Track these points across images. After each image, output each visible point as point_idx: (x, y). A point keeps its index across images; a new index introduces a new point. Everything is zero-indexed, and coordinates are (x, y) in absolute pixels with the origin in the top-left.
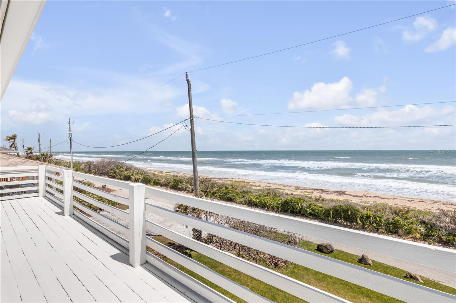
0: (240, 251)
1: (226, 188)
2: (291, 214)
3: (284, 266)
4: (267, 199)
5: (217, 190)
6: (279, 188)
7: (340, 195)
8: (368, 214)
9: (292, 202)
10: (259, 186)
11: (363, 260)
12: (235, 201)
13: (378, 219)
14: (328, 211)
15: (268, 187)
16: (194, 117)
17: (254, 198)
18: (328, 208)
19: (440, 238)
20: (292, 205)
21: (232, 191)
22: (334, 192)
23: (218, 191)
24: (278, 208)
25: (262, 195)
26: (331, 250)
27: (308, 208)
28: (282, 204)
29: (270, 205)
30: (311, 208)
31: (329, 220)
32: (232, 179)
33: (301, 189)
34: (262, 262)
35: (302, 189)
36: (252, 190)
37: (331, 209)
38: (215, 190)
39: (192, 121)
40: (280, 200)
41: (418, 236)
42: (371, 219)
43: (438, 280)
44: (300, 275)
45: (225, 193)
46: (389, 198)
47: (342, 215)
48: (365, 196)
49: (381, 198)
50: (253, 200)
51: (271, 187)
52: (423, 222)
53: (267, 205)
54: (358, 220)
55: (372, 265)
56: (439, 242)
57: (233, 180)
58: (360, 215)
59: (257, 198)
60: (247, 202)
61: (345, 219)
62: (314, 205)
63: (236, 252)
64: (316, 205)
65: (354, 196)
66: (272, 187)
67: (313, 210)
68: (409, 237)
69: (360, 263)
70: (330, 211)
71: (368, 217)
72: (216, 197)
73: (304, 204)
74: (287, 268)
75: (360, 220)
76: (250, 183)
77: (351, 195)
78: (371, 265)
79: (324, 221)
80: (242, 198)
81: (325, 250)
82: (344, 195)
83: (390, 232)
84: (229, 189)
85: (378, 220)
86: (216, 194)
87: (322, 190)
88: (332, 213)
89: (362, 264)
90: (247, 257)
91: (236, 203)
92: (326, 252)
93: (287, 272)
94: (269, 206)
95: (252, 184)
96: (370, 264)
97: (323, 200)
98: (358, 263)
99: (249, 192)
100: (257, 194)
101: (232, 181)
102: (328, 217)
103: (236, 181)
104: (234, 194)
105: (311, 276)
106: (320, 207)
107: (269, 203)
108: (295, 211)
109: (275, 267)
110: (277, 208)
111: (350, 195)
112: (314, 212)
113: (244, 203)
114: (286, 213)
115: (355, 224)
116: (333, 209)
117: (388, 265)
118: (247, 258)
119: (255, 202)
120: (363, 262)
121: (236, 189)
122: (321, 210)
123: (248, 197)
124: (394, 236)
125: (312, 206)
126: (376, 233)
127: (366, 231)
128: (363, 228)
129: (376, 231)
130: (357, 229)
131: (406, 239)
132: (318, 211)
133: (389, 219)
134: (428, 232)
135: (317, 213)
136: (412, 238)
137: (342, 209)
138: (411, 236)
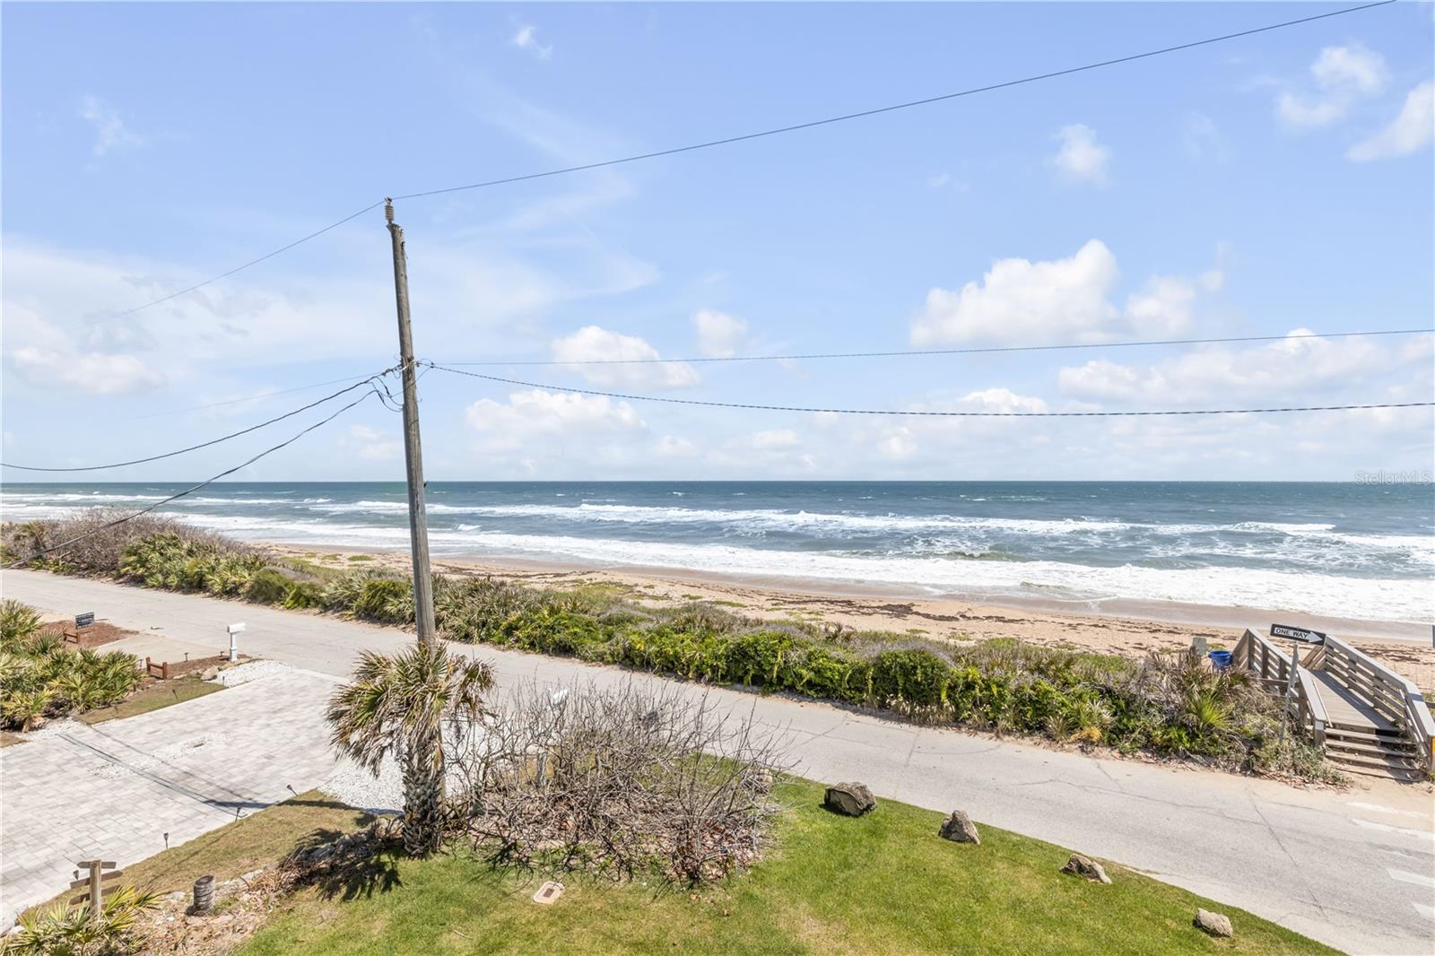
0: (578, 839)
1: (553, 611)
2: (755, 688)
3: (719, 877)
4: (682, 642)
5: (520, 619)
6: (726, 600)
7: (898, 616)
8: (970, 676)
9: (756, 651)
10: (666, 597)
11: (953, 830)
12: (579, 654)
13: (995, 689)
14: (862, 671)
15: (691, 598)
16: (418, 364)
17: (643, 642)
18: (862, 664)
19: (1149, 736)
20: (759, 659)
21: (570, 618)
22: (882, 608)
23: (525, 621)
24: (714, 669)
25: (667, 630)
26: (865, 805)
27: (805, 665)
28: (727, 657)
29: (690, 661)
30: (814, 664)
31: (863, 700)
32: (581, 577)
33: (789, 602)
34: (648, 872)
35: (792, 602)
36: (640, 614)
37: (868, 667)
38: (514, 618)
39: (408, 376)
40: (722, 642)
41: (1096, 733)
42: (977, 690)
43: (1147, 868)
44: (768, 903)
45: (547, 627)
46: (1023, 620)
47: (901, 682)
48: (963, 616)
49: (1004, 621)
50: (638, 647)
51: (699, 597)
52: (1107, 693)
53: (683, 660)
54: (943, 696)
55: (979, 843)
56: (1145, 748)
57: (584, 578)
58: (949, 681)
59: (652, 641)
60: (619, 654)
61: (908, 696)
62: (823, 657)
63: (563, 843)
64: (826, 657)
65: (934, 618)
66: (703, 600)
67: (818, 672)
68: (1072, 738)
69: (947, 838)
70: (866, 674)
71: (970, 686)
72: (517, 641)
73: (793, 654)
74: (729, 883)
75: (949, 697)
76: (638, 589)
77: (928, 616)
78: (975, 842)
79: (849, 706)
80: (602, 642)
81: (848, 806)
82: (909, 617)
83: (1027, 726)
84: (563, 613)
85: (995, 693)
86: (517, 633)
87: (849, 603)
88: (873, 679)
89: (953, 840)
90: (599, 857)
91: (585, 659)
92: (852, 812)
93: (729, 898)
94: (688, 666)
95: (643, 590)
96: (973, 840)
97: (848, 638)
98: (940, 839)
99: (629, 621)
100: (651, 625)
101: (582, 582)
102: (860, 690)
103: (594, 581)
104: (578, 630)
105: (805, 904)
106: (838, 661)
107: (688, 654)
108: (766, 676)
109: (691, 887)
110: (713, 672)
111: (924, 615)
112: (823, 676)
113: (610, 659)
114: (738, 686)
115: (935, 708)
116: (874, 665)
117: (1020, 836)
118: (602, 860)
119: (645, 652)
120: (953, 836)
121: (586, 612)
122: (842, 670)
123: (622, 638)
124: (1037, 738)
125: (816, 659)
126: (991, 731)
127: (963, 730)
128: (957, 721)
129: (991, 726)
130: (939, 724)
131: (1066, 746)
132: (832, 675)
133: (1023, 688)
134: (1120, 721)
135: (831, 681)
136: (1081, 740)
137: (901, 665)
138: (1077, 735)
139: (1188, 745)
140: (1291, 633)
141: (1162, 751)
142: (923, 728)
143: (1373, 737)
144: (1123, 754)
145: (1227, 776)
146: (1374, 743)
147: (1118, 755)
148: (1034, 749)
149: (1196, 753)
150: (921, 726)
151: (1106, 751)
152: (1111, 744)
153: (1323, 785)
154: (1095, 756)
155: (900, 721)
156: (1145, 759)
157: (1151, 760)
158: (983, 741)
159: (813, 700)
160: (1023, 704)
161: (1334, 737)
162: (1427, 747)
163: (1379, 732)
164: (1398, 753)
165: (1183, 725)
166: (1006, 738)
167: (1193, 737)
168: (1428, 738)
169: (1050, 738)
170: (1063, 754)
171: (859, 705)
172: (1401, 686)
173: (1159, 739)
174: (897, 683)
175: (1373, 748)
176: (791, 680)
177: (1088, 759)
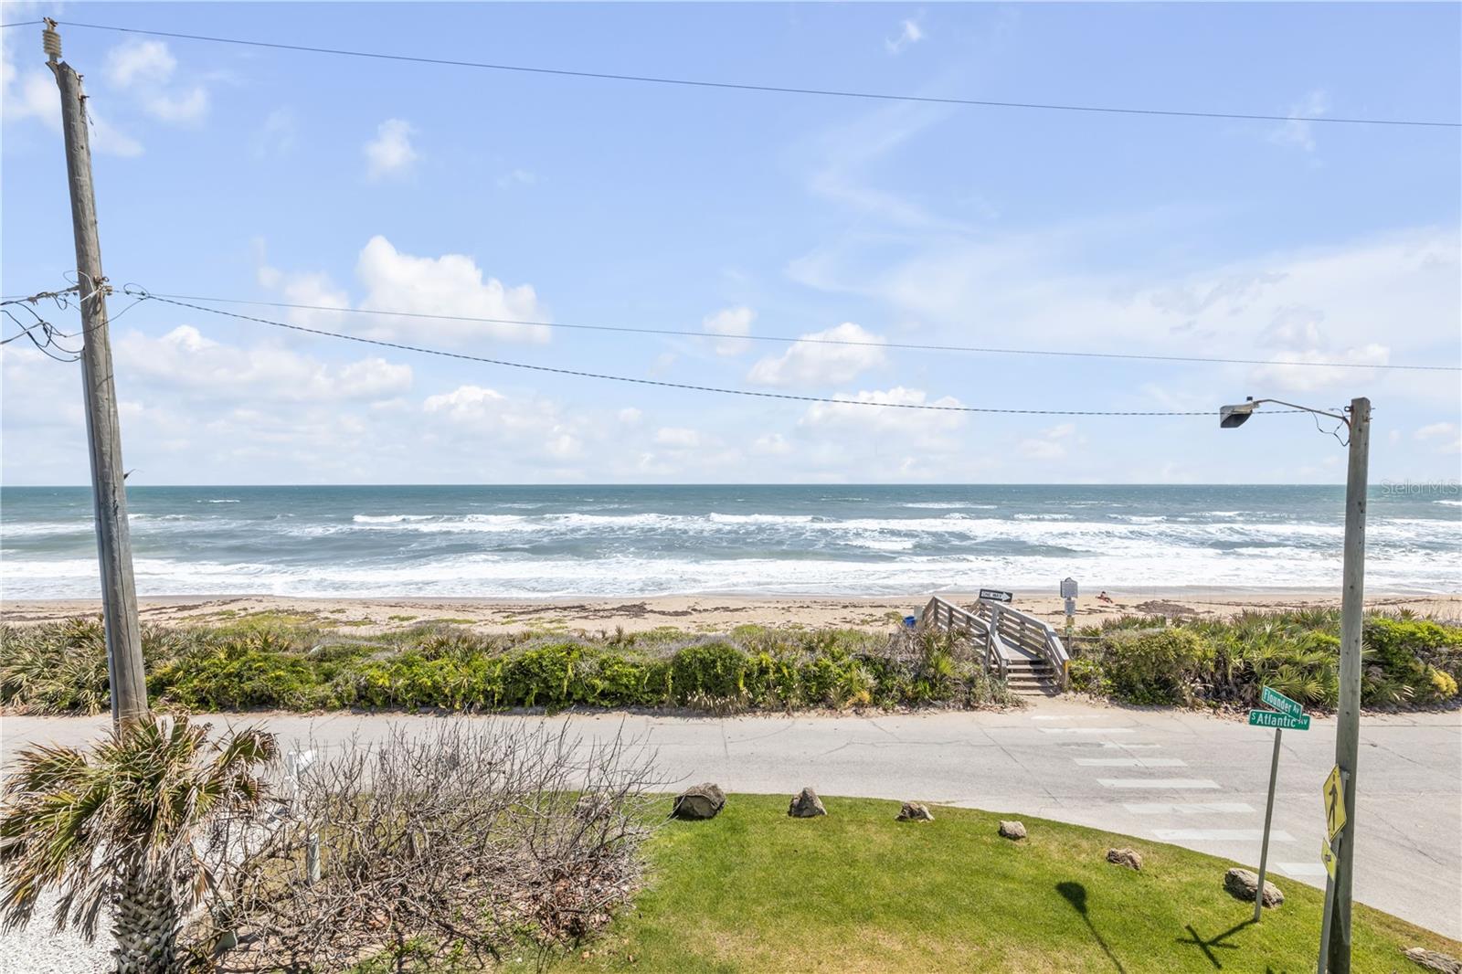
1: (232, 653)
2: (539, 708)
4: (441, 669)
5: (176, 670)
8: (764, 662)
9: (541, 666)
10: (367, 621)
12: (285, 704)
13: (785, 671)
14: (661, 672)
15: (402, 620)
17: (387, 676)
18: (661, 664)
19: (903, 692)
20: (545, 675)
21: (266, 659)
22: (617, 610)
23: (186, 672)
24: (488, 695)
25: (418, 657)
27: (598, 675)
28: (505, 679)
29: (456, 689)
30: (608, 673)
31: (663, 702)
32: (227, 608)
36: (365, 643)
37: (666, 667)
38: (168, 669)
40: (494, 663)
41: (866, 696)
42: (771, 674)
45: (229, 675)
47: (700, 677)
50: (380, 683)
51: (413, 618)
52: (867, 660)
53: (446, 691)
54: (741, 685)
56: (900, 702)
57: (233, 608)
58: (745, 669)
59: (398, 673)
60: (349, 695)
61: (708, 689)
62: (617, 663)
64: (621, 662)
67: (612, 679)
68: (848, 704)
70: (665, 674)
71: (763, 671)
72: (172, 701)
73: (583, 665)
75: (745, 685)
79: (647, 710)
80: (319, 683)
83: (812, 700)
84: (252, 653)
85: (786, 674)
86: (174, 689)
88: (673, 678)
91: (297, 709)
94: (452, 697)
95: (331, 616)
99: (353, 653)
100: (389, 654)
102: (658, 692)
103: (251, 611)
104: (282, 673)
106: (634, 666)
107: (452, 681)
108: (551, 693)
110: (486, 698)
112: (617, 684)
113: (337, 703)
114: (518, 709)
115: (734, 697)
116: (673, 664)
119: (390, 688)
121: (287, 649)
122: (637, 674)
123: (349, 678)
124: (820, 710)
125: (610, 666)
126: (781, 711)
127: (758, 714)
128: (753, 707)
129: (783, 706)
130: (737, 712)
131: (844, 712)
132: (628, 681)
133: (808, 666)
134: (881, 683)
135: (627, 687)
136: (855, 704)
137: (701, 661)
138: (852, 700)
139: (930, 694)
140: (992, 595)
141: (912, 702)
142: (724, 719)
143: (1025, 667)
144: (885, 710)
145: (957, 713)
146: (1027, 671)
147: (882, 712)
148: (820, 720)
149: (938, 699)
150: (721, 717)
151: (873, 711)
152: (876, 703)
153: (1012, 708)
154: (867, 716)
155: (700, 716)
156: (902, 712)
157: (906, 712)
158: (777, 721)
159: (607, 710)
160: (808, 681)
161: (1009, 671)
162: (1062, 668)
163: (1031, 663)
164: (1042, 676)
165: (927, 678)
166: (796, 714)
167: (933, 687)
168: (1064, 662)
169: (831, 707)
170: (844, 719)
171: (656, 707)
172: (1043, 627)
173: (910, 693)
174: (696, 679)
175: (1030, 675)
176: (581, 692)
177: (865, 721)
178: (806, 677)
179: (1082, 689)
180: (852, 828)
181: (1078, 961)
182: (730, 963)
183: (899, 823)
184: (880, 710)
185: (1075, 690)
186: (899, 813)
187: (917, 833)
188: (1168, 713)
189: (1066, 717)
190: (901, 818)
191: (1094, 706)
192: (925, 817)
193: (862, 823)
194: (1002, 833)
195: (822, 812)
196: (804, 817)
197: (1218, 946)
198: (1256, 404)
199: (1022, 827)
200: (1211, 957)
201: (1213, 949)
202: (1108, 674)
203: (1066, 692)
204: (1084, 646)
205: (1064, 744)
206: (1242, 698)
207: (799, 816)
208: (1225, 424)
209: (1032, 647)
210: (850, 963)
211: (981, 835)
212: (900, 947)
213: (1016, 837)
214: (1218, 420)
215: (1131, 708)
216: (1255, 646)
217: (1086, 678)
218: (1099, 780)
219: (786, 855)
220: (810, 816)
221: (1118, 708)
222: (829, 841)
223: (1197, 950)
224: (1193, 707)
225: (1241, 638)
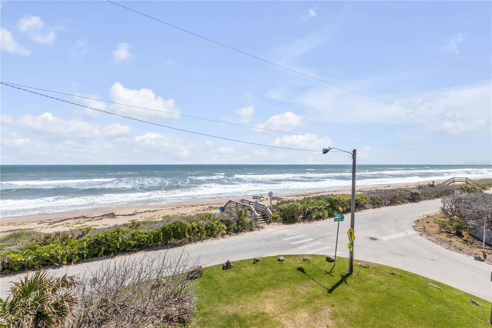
2: (105, 257)
8: (193, 226)
9: (106, 239)
14: (158, 234)
19: (234, 229)
20: (108, 243)
24: (81, 255)
27: (132, 239)
29: (63, 256)
30: (136, 238)
31: (158, 245)
37: (159, 232)
40: (83, 241)
41: (224, 232)
42: (196, 229)
47: (172, 234)
52: (223, 221)
53: (58, 257)
56: (234, 232)
58: (188, 229)
59: (27, 254)
61: (175, 237)
62: (139, 234)
64: (141, 233)
67: (138, 240)
70: (159, 235)
71: (193, 229)
73: (125, 236)
75: (188, 234)
79: (151, 249)
83: (209, 236)
85: (201, 228)
88: (163, 236)
94: (61, 259)
102: (157, 242)
106: (146, 234)
107: (61, 252)
108: (111, 250)
110: (80, 257)
112: (140, 241)
114: (95, 258)
115: (184, 239)
116: (162, 231)
119: (25, 261)
122: (147, 237)
124: (211, 238)
125: (136, 235)
126: (200, 241)
127: (192, 243)
128: (190, 241)
129: (201, 239)
130: (186, 243)
131: (219, 238)
132: (144, 240)
133: (207, 225)
134: (228, 227)
135: (143, 242)
136: (221, 235)
137: (172, 228)
138: (220, 234)
140: (256, 198)
141: (237, 231)
142: (181, 247)
143: (261, 217)
144: (230, 235)
145: (248, 233)
146: (261, 218)
148: (212, 241)
149: (243, 229)
151: (226, 236)
152: (227, 234)
153: (261, 229)
154: (226, 238)
155: (172, 247)
156: (234, 235)
157: (236, 235)
158: (199, 244)
159: (135, 252)
160: (207, 230)
161: (259, 219)
162: (270, 216)
163: (262, 216)
164: (265, 219)
165: (240, 224)
166: (204, 241)
167: (242, 226)
168: (271, 214)
169: (215, 237)
170: (219, 240)
171: (155, 247)
172: (265, 206)
173: (236, 229)
174: (170, 235)
175: (262, 219)
176: (124, 247)
177: (225, 239)
178: (206, 228)
179: (276, 221)
180: (243, 269)
181: (310, 284)
182: (235, 313)
183: (254, 264)
184: (228, 235)
185: (274, 222)
186: (253, 261)
187: (260, 265)
188: (295, 224)
189: (275, 229)
190: (254, 263)
191: (279, 225)
192: (260, 261)
193: (245, 267)
194: (279, 260)
195: (233, 267)
196: (228, 269)
197: (331, 272)
198: (331, 149)
199: (284, 258)
200: (331, 275)
201: (331, 273)
202: (281, 216)
203: (271, 223)
204: (274, 210)
205: (278, 236)
206: (308, 218)
207: (227, 269)
208: (323, 153)
209: (261, 212)
210: (264, 302)
211: (275, 262)
212: (273, 294)
213: (283, 260)
214: (322, 152)
215: (287, 225)
216: (311, 205)
217: (276, 218)
218: (291, 243)
219: (231, 280)
220: (230, 269)
221: (284, 225)
222: (239, 274)
223: (328, 274)
224: (299, 222)
225: (307, 204)
